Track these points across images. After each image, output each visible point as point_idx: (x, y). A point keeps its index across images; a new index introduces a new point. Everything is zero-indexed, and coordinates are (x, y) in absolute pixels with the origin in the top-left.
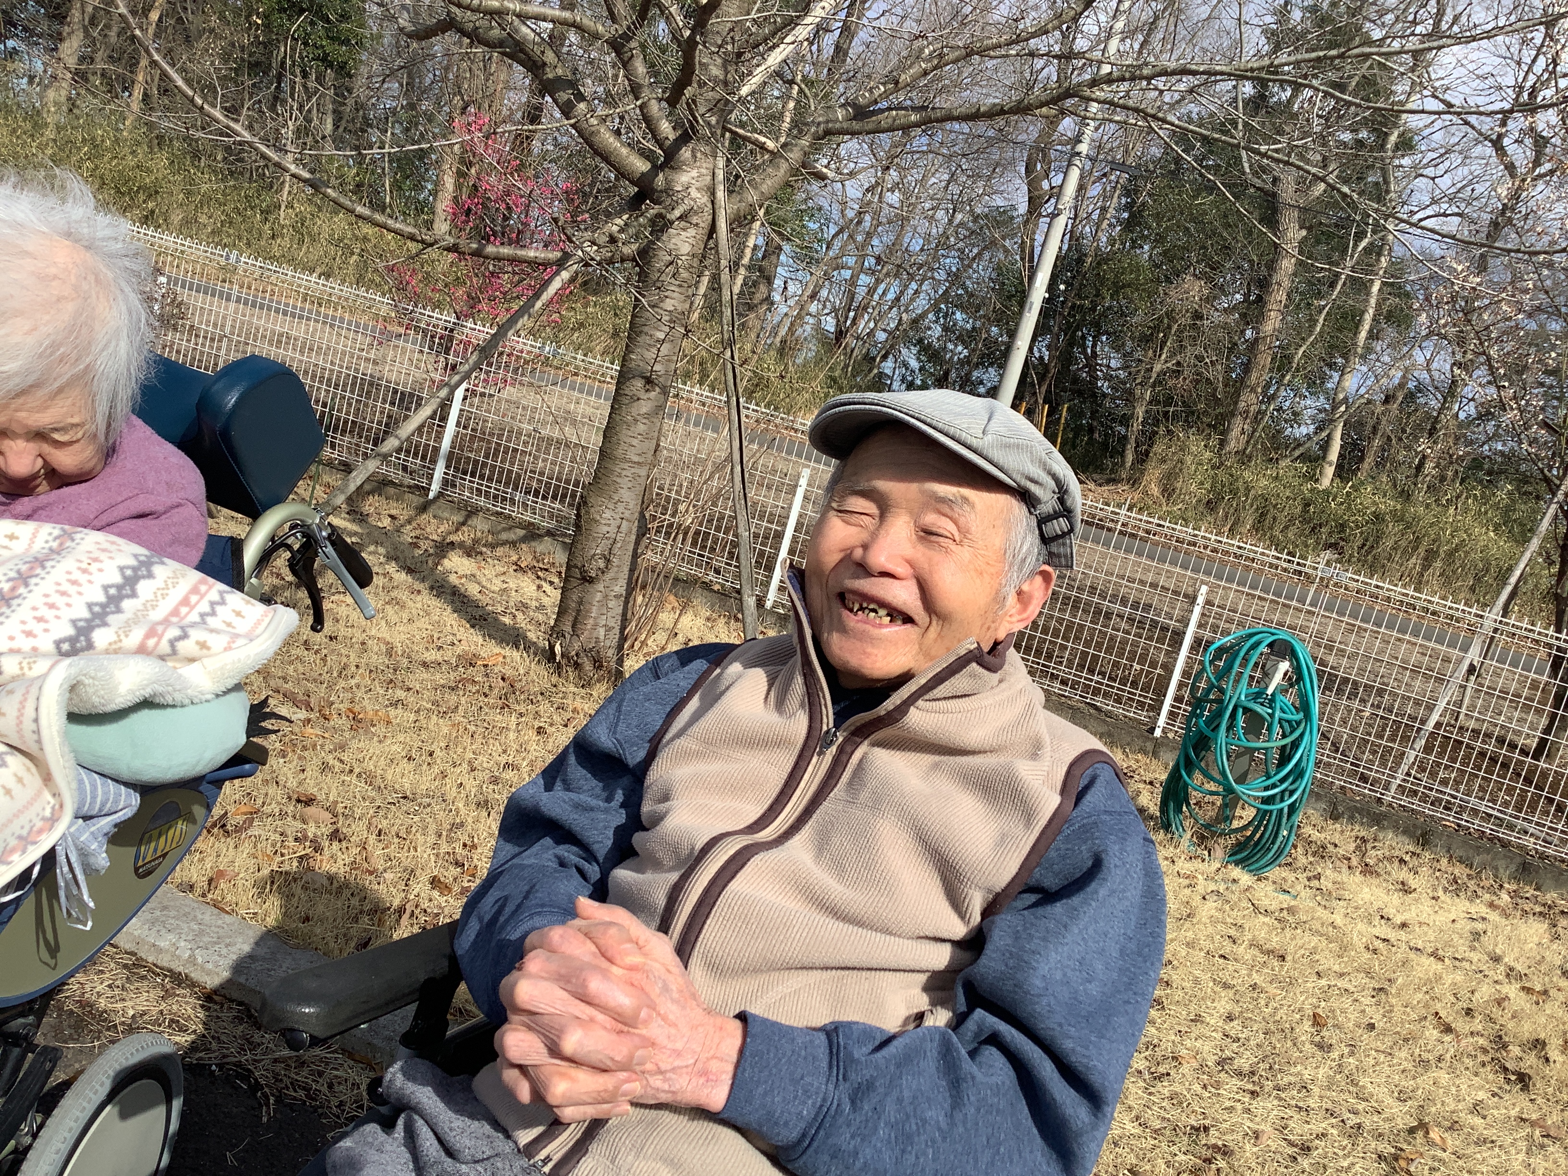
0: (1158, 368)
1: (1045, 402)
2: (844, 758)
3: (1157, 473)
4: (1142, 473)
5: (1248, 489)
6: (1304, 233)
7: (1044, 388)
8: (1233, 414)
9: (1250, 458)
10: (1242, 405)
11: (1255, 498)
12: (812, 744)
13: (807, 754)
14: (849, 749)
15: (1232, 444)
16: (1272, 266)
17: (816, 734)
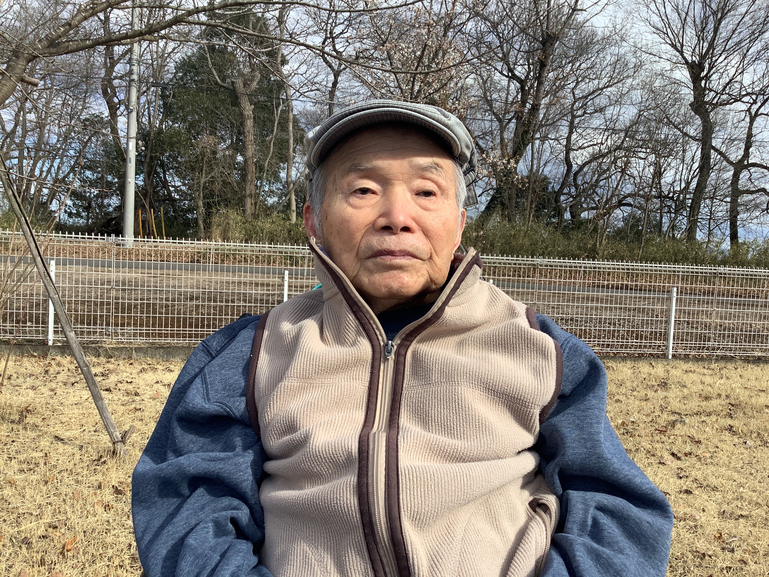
0: (203, 181)
1: (150, 208)
2: (402, 359)
3: (218, 231)
4: (211, 232)
5: (262, 230)
6: (253, 107)
7: (148, 200)
8: (245, 196)
9: (258, 215)
10: (248, 192)
11: (267, 234)
12: (378, 356)
13: (376, 364)
14: (403, 352)
15: (249, 211)
16: (242, 124)
17: (377, 349)
